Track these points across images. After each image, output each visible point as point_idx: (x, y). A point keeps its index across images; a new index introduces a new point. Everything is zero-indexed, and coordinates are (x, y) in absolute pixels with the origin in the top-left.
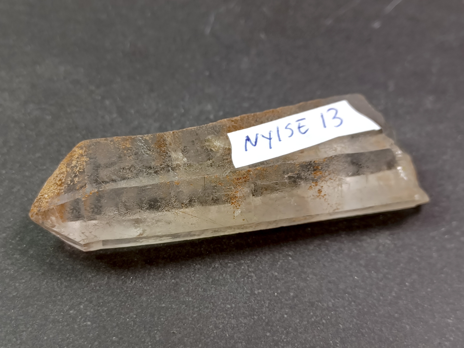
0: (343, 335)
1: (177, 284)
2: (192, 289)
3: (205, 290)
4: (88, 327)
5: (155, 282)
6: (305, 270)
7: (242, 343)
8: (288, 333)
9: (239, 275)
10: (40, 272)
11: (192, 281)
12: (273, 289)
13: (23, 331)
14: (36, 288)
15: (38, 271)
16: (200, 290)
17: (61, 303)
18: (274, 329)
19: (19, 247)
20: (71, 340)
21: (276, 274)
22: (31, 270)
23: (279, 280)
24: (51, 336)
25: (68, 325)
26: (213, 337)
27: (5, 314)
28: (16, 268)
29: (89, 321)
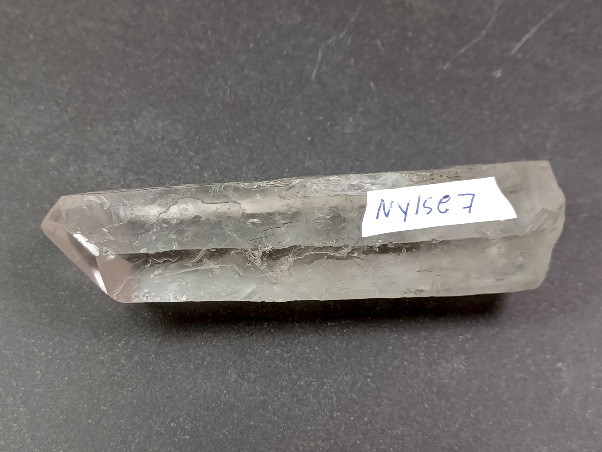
1: (264, 401)
2: (278, 408)
3: (289, 410)
4: (187, 442)
5: (246, 398)
6: (381, 394)
9: (321, 396)
10: (145, 380)
12: (350, 412)
14: (141, 398)
15: (142, 380)
16: (285, 409)
17: (163, 415)
19: (125, 352)
25: (170, 438)
28: (123, 375)
29: (187, 435)
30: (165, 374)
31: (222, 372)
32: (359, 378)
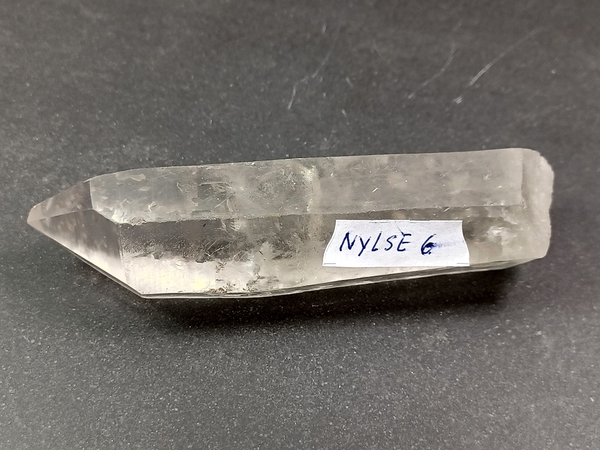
0: (396, 426)
1: (252, 375)
2: (266, 380)
3: (277, 381)
4: (175, 413)
5: (234, 373)
6: (367, 364)
7: (307, 430)
8: (347, 422)
9: (308, 368)
10: (134, 360)
11: (267, 372)
12: (338, 381)
13: (120, 416)
14: (130, 376)
15: (131, 360)
16: (273, 381)
17: (152, 391)
18: (336, 419)
19: (114, 337)
20: (161, 425)
21: (342, 367)
22: (125, 358)
23: (344, 374)
24: (144, 421)
25: (158, 411)
26: (283, 425)
27: (104, 399)
28: (112, 356)
29: (176, 407)
30: (153, 354)
31: (210, 351)
32: (345, 351)
